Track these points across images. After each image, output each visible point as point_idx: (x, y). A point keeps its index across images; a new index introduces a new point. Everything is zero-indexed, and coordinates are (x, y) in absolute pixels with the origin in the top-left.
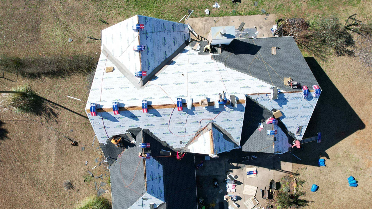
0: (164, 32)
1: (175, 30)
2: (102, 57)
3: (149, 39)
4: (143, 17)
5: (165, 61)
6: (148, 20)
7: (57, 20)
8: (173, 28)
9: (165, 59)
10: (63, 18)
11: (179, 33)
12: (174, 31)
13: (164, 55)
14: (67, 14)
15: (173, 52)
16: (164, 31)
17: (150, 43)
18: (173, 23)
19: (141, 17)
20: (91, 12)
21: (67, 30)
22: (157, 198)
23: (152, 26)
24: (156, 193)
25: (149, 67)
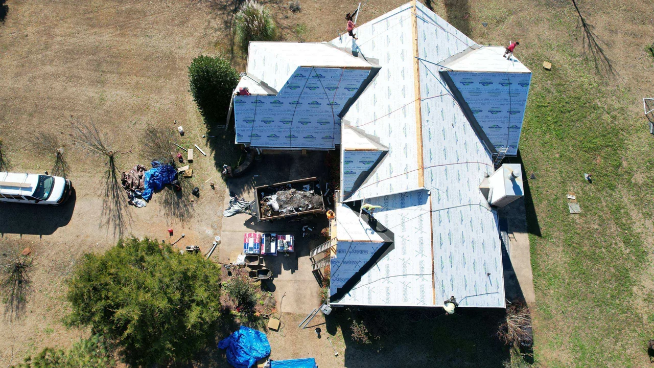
0: (508, 112)
1: (511, 130)
2: (471, 42)
3: (500, 87)
4: (529, 80)
5: (470, 109)
6: (524, 88)
7: (511, 12)
8: (512, 127)
9: (472, 109)
10: (513, 18)
11: (506, 137)
12: (508, 128)
13: (477, 109)
14: (519, 24)
15: (481, 124)
16: (510, 112)
17: (495, 88)
18: (520, 128)
19: (529, 77)
20: (524, 51)
21: (497, 22)
22: (288, 82)
23: (517, 93)
24: (294, 81)
25: (464, 83)
